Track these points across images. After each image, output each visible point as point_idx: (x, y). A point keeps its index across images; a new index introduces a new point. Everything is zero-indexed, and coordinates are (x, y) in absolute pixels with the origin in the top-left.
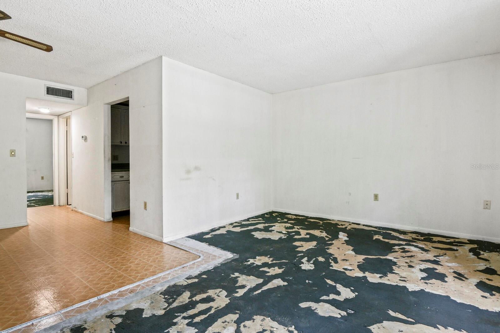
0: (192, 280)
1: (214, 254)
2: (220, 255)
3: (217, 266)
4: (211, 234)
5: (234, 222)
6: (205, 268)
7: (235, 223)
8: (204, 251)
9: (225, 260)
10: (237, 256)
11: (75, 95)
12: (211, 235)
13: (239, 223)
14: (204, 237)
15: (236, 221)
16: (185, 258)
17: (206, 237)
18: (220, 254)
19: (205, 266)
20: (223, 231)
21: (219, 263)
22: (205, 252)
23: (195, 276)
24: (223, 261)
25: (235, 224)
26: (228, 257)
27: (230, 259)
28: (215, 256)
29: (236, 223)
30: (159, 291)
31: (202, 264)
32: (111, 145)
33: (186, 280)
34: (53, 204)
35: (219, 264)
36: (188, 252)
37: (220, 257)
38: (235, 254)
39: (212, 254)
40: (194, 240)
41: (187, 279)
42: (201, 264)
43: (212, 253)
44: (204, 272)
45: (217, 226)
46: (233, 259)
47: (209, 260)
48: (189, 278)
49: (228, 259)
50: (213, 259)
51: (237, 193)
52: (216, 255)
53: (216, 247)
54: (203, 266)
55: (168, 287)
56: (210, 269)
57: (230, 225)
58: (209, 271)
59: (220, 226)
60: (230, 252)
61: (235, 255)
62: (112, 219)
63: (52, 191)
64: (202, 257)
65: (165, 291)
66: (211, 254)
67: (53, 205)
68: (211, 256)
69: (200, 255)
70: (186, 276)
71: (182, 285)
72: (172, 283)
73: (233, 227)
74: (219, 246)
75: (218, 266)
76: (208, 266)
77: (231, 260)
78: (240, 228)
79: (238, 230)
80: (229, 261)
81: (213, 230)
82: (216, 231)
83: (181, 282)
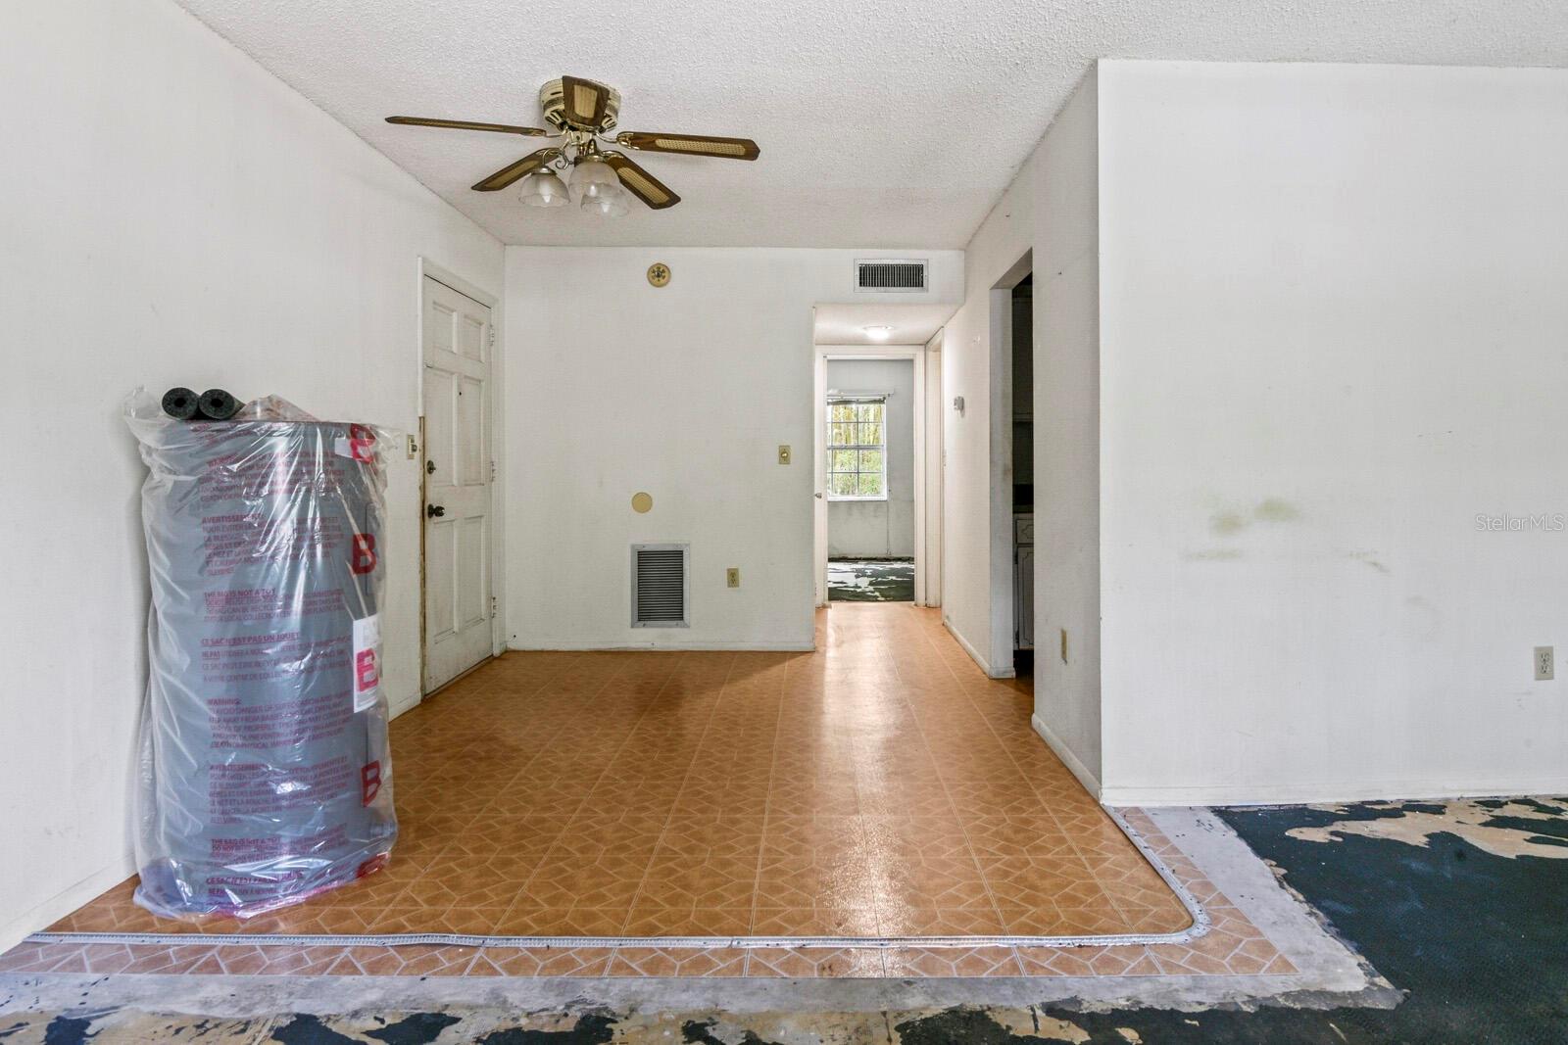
0: (1064, 1023)
1: (1270, 935)
2: (1298, 953)
3: (1233, 1009)
4: (1338, 826)
5: (1519, 794)
6: (1170, 993)
7: (1515, 802)
8: (1237, 902)
9: (1303, 994)
10: (1384, 995)
11: (931, 276)
12: (1332, 833)
13: (1541, 808)
14: (1292, 833)
15: (1531, 792)
16: (1129, 903)
17: (1300, 837)
18: (1302, 946)
19: (1181, 980)
20: (1413, 831)
21: (1260, 994)
22: (1235, 913)
23: (1092, 1016)
24: (1287, 995)
25: (1511, 811)
26: (1337, 980)
27: (1334, 995)
28: (1267, 948)
29: (1526, 801)
30: (909, 1012)
31: (1170, 967)
32: (1014, 423)
33: (1039, 1013)
34: (913, 600)
35: (1252, 999)
36: (1159, 883)
37: (1287, 966)
38: (1382, 981)
39: (1259, 934)
40: (1234, 833)
41: (1052, 1010)
42: (1165, 964)
43: (1261, 929)
44: (1151, 1010)
45: (1394, 795)
46: (1350, 1003)
47: (1224, 957)
48: (1062, 1010)
49: (1321, 994)
50: (1243, 963)
51: (1538, 649)
52: (1277, 945)
53: (1308, 901)
54: (1165, 978)
55: (953, 1011)
56: (1185, 1009)
57: (1479, 809)
58: (1174, 1016)
59: (1418, 798)
60: (1363, 960)
61: (1382, 989)
62: (1014, 674)
63: (910, 560)
64: (1198, 931)
65: (925, 1021)
66: (1256, 932)
67: (913, 603)
68: (1246, 940)
69: (1201, 918)
70: (1056, 996)
71: (1009, 1028)
72: (975, 1002)
73: (1486, 824)
74: (1327, 903)
75: (1239, 1012)
76: (1188, 990)
77: (1336, 1004)
78: (1533, 840)
79: (1511, 845)
80: (1316, 1007)
81: (1361, 811)
82: (1374, 818)
83: (1015, 1010)
